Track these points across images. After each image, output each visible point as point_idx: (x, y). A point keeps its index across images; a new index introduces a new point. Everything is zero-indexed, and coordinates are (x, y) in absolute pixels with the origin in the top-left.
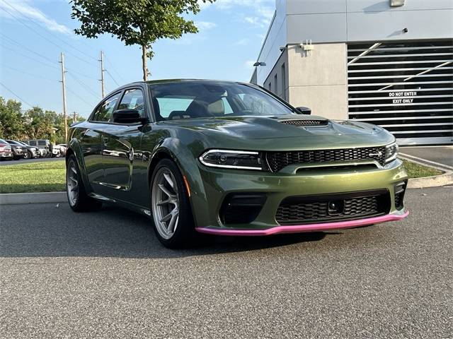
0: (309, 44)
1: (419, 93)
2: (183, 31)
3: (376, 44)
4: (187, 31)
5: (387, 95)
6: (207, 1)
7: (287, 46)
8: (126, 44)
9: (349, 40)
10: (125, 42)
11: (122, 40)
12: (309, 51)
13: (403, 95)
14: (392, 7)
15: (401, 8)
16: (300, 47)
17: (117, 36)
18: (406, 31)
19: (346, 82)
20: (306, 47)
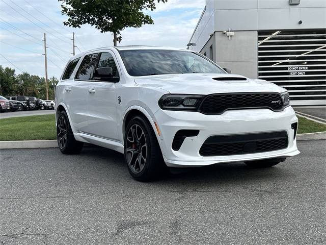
0: (231, 31)
1: (309, 68)
2: (143, 23)
3: (277, 32)
4: (146, 22)
5: (286, 69)
6: (160, 1)
7: (215, 33)
8: (102, 32)
9: (259, 29)
10: (101, 30)
11: (99, 28)
12: (231, 36)
13: (298, 69)
14: (290, 5)
15: (297, 6)
16: (225, 33)
17: (95, 26)
18: (300, 22)
19: (257, 59)
20: (229, 34)
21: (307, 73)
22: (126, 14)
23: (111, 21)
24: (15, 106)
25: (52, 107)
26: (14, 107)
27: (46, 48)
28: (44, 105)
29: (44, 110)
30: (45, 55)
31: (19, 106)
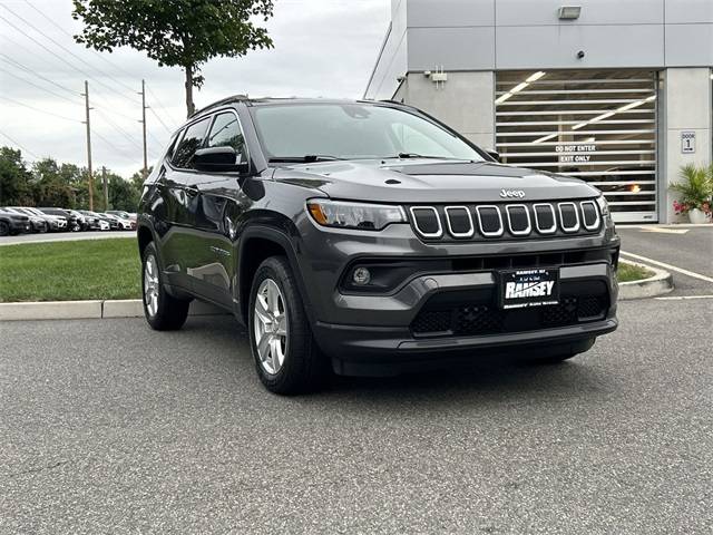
0: (440, 72)
1: (599, 148)
2: (251, 45)
4: (256, 44)
5: (553, 149)
7: (407, 74)
8: (161, 65)
9: (498, 68)
10: (158, 61)
11: (154, 57)
12: (440, 82)
13: (576, 150)
14: (561, 19)
15: (575, 22)
16: (428, 76)
17: (145, 52)
18: (581, 55)
19: (493, 130)
20: (436, 77)
21: (593, 158)
22: (210, 28)
23: (181, 43)
24: (17, 224)
25: (97, 226)
26: (15, 227)
27: (88, 109)
28: (79, 221)
29: (79, 231)
30: (88, 123)
31: (25, 225)
